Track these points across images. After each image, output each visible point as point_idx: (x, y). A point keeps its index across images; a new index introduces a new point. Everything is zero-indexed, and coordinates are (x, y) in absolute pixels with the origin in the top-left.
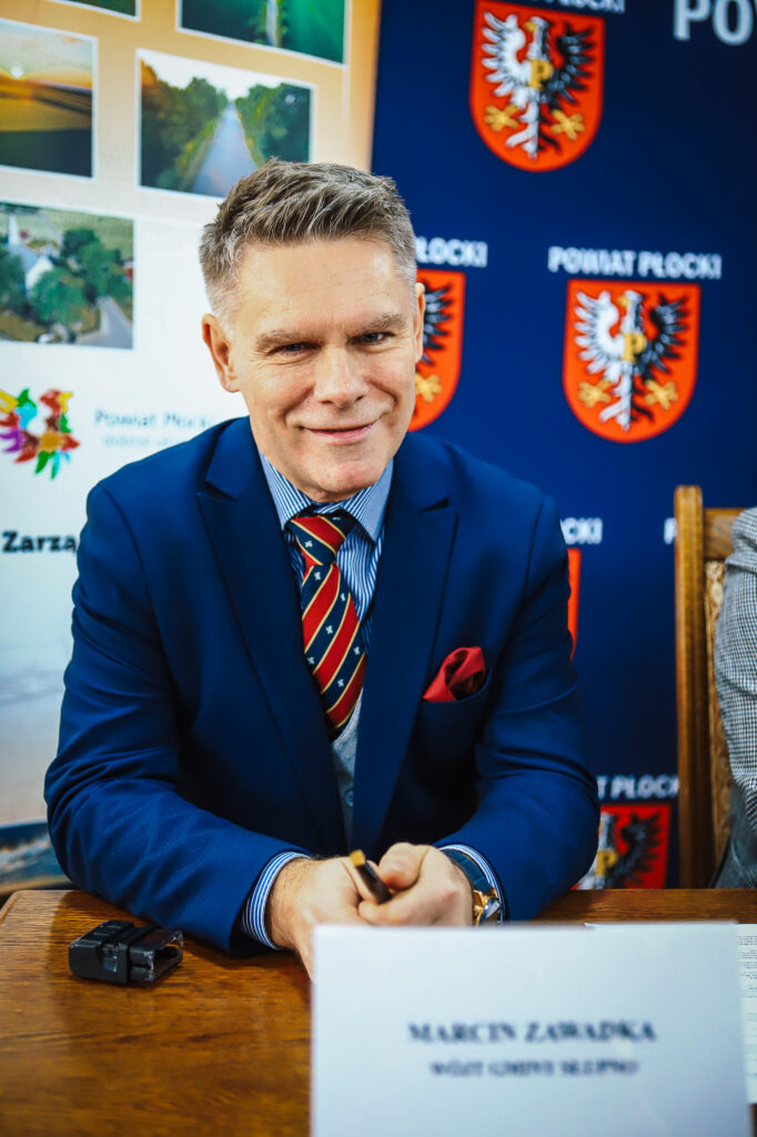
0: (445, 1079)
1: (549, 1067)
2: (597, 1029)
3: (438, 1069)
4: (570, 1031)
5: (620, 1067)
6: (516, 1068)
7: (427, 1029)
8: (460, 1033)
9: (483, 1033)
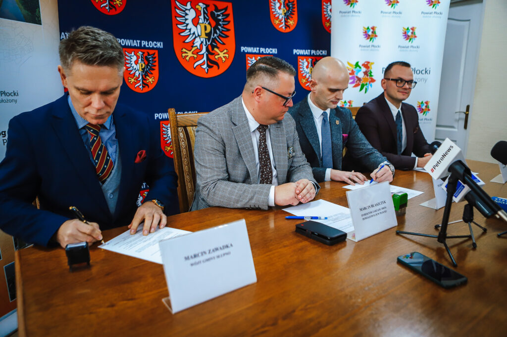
0: (194, 267)
1: (214, 258)
2: (222, 247)
3: (192, 265)
4: (217, 249)
5: (228, 254)
6: (208, 260)
7: (188, 257)
8: (195, 256)
9: (200, 255)
